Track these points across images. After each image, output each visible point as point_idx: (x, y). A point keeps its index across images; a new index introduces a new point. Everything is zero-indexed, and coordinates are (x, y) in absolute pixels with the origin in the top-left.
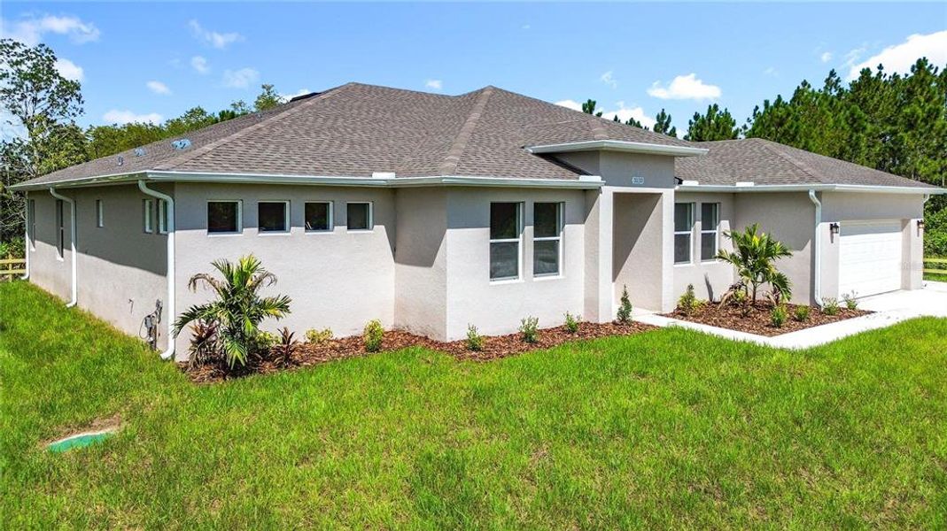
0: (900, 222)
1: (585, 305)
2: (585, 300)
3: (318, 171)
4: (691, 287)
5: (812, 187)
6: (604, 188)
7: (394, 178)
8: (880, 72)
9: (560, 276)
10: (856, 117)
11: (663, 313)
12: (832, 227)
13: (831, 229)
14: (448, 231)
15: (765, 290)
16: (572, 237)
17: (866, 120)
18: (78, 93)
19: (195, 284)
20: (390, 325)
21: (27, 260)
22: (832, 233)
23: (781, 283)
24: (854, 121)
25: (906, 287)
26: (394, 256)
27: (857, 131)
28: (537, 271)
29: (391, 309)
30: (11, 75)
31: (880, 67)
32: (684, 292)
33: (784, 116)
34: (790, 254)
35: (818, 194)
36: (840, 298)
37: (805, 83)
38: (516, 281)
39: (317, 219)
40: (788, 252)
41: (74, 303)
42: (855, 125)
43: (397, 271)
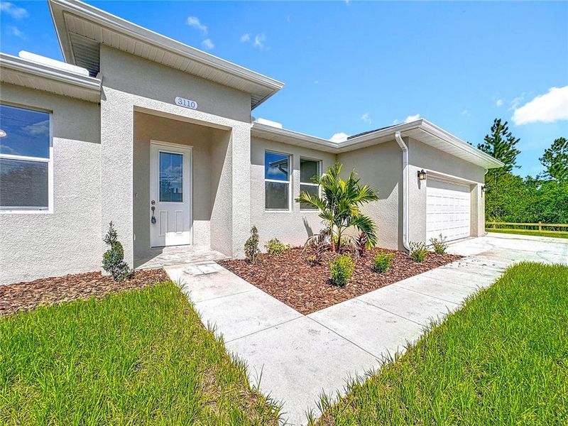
4: (254, 230)
9: (50, 210)
11: (233, 258)
12: (419, 174)
13: (419, 176)
22: (419, 180)
23: (365, 225)
36: (428, 243)
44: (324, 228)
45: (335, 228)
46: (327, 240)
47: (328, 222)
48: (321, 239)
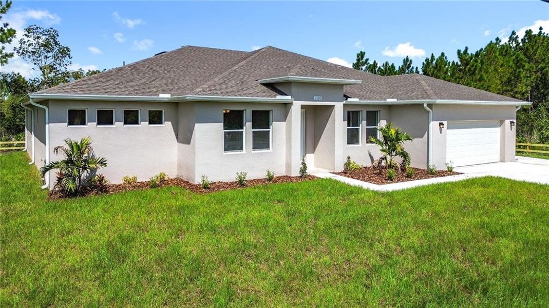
0: (499, 122)
1: (286, 167)
2: (286, 164)
3: (130, 93)
4: (349, 158)
5: (425, 101)
6: (294, 102)
7: (170, 97)
8: (540, 32)
9: (271, 150)
10: (519, 59)
11: (335, 172)
12: (441, 124)
14: (196, 124)
15: (398, 160)
16: (277, 129)
17: (525, 61)
18: (69, 53)
19: (57, 151)
20: (175, 175)
21: (26, 142)
23: (404, 155)
24: (518, 61)
25: (502, 160)
26: (177, 138)
27: (519, 68)
28: (255, 147)
29: (175, 166)
30: (34, 45)
31: (541, 28)
32: (346, 161)
33: (469, 60)
34: (411, 139)
35: (430, 105)
37: (497, 39)
38: (242, 152)
39: (131, 118)
40: (411, 138)
41: (33, 162)
42: (518, 64)
43: (178, 147)
44: (382, 156)
45: (388, 157)
46: (383, 163)
47: (384, 153)
48: (380, 163)
